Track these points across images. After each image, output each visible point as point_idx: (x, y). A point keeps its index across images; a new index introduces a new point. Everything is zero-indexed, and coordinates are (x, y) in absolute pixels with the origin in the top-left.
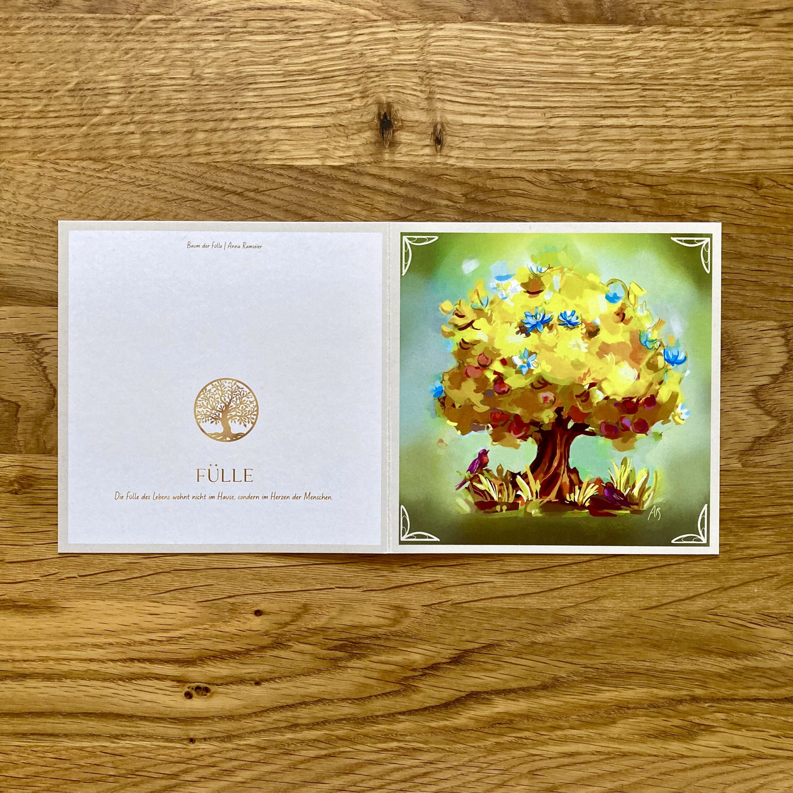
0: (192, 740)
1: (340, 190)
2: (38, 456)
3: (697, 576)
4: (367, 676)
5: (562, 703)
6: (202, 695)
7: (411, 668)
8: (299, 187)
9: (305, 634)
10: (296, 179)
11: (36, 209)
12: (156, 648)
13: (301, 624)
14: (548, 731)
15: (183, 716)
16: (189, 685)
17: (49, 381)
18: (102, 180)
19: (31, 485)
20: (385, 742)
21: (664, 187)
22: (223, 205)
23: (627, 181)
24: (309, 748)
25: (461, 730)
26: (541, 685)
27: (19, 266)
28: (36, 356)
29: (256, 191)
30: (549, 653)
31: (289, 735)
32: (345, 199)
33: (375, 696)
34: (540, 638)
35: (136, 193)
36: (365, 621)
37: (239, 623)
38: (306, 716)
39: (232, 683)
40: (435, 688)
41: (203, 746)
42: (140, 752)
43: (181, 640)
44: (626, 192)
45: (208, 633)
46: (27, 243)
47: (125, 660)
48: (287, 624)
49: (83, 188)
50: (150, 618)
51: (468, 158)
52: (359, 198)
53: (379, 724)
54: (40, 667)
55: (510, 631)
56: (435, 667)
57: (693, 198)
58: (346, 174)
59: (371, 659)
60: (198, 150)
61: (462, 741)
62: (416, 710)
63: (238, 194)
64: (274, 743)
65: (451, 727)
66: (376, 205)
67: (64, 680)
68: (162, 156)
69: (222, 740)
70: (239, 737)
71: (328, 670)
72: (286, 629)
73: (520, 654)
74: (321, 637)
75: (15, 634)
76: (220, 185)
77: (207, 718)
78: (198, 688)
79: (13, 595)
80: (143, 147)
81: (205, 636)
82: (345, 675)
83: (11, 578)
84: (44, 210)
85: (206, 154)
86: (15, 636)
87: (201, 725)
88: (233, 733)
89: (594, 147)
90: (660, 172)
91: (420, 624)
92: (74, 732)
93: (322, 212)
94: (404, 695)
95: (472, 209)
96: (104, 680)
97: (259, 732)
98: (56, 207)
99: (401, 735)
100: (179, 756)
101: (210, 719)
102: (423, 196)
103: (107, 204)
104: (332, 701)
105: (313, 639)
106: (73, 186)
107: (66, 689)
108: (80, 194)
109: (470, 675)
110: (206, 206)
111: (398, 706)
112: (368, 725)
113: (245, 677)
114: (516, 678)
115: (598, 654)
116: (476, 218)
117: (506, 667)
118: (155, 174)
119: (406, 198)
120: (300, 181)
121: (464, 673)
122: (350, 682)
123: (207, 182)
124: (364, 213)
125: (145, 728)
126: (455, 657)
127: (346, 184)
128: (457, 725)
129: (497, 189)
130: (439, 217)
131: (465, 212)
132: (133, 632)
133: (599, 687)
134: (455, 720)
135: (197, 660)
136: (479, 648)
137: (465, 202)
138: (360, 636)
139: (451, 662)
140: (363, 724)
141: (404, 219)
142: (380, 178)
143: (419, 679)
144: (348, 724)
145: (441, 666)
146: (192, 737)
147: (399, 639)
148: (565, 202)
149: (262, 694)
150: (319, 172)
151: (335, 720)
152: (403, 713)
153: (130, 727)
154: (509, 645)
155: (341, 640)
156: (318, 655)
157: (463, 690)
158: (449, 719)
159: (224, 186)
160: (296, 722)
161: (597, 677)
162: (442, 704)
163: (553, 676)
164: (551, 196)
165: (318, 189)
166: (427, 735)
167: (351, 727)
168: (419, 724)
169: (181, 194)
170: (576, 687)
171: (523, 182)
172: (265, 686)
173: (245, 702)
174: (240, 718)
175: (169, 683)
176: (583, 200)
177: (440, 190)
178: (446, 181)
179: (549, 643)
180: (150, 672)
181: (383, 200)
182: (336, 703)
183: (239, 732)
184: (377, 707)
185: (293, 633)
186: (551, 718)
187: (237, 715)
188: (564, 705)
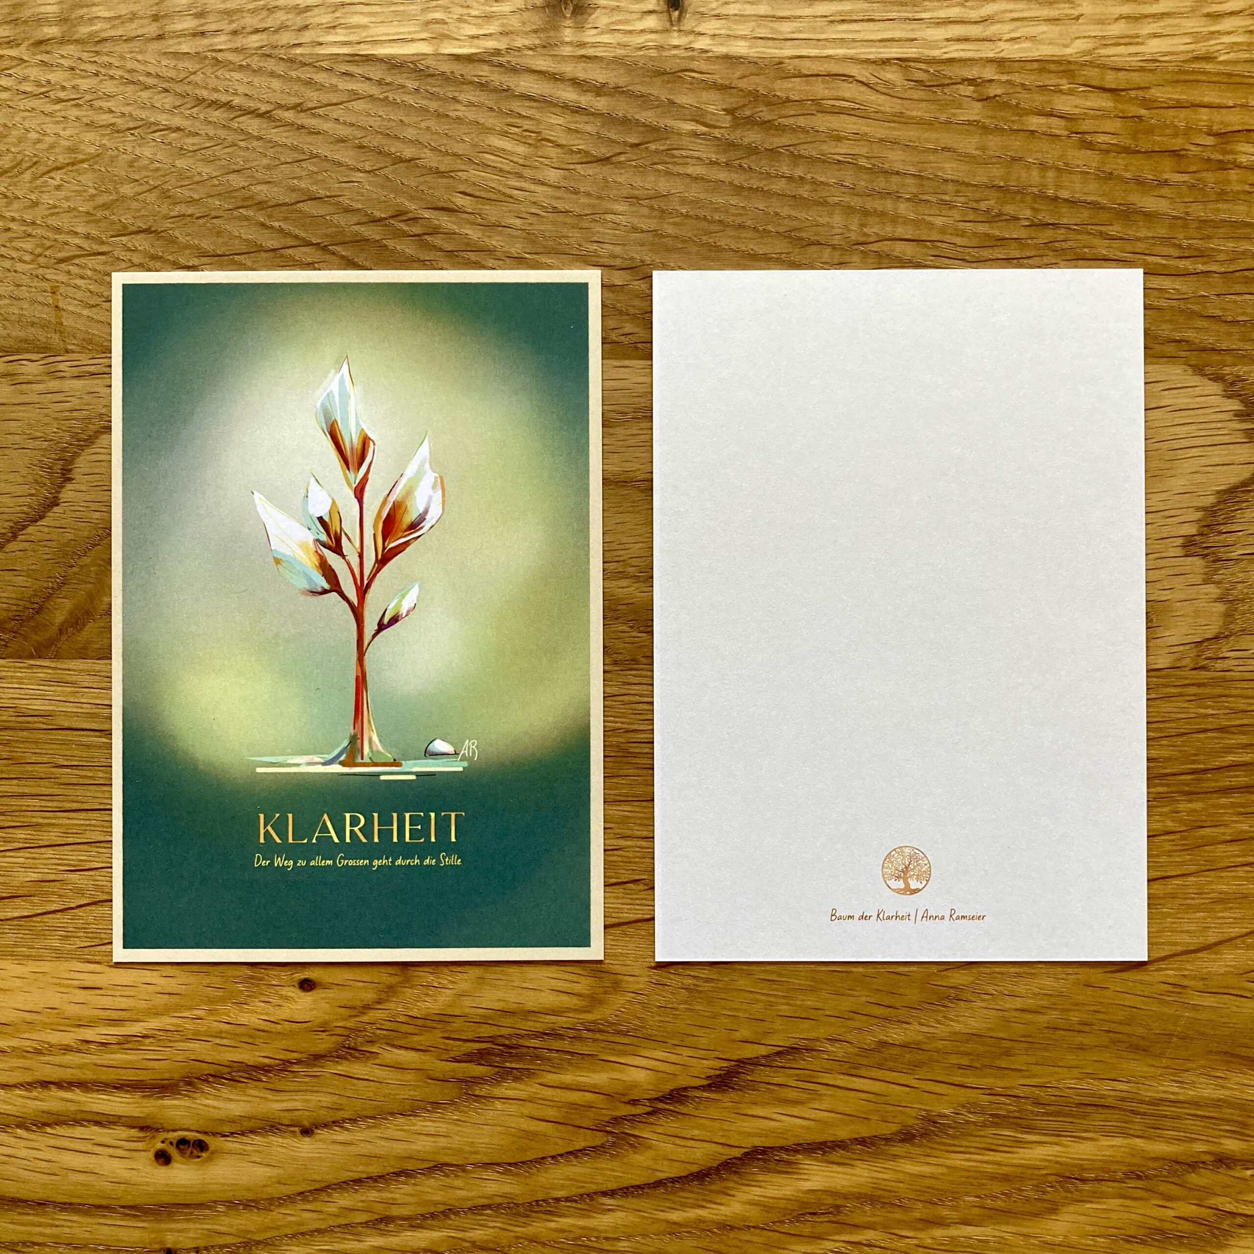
3: (1223, 900)
4: (536, 1115)
5: (945, 1170)
6: (191, 1156)
7: (626, 1099)
8: (387, 97)
9: (405, 1028)
10: (380, 82)
12: (94, 1059)
13: (396, 1007)
14: (915, 1229)
15: (150, 1201)
16: (164, 1135)
21: (1141, 93)
22: (230, 138)
23: (1064, 81)
25: (732, 1228)
26: (899, 1132)
29: (297, 108)
30: (917, 1065)
31: (373, 1241)
32: (482, 121)
33: (553, 1157)
34: (896, 1034)
35: (51, 115)
36: (531, 1001)
37: (267, 1006)
38: (409, 1199)
39: (251, 1132)
40: (678, 1141)
43: (147, 1041)
44: (1064, 104)
45: (202, 1027)
47: (29, 1084)
48: (366, 1008)
50: (82, 995)
51: (736, 37)
52: (510, 120)
53: (560, 1216)
55: (833, 1020)
56: (678, 1096)
57: (1204, 115)
58: (484, 71)
59: (543, 1081)
60: (179, 27)
62: (639, 1187)
63: (261, 115)
65: (713, 1222)
66: (546, 134)
68: (105, 40)
70: (268, 1244)
71: (452, 1103)
72: (365, 1018)
73: (857, 1066)
74: (438, 1034)
76: (224, 98)
77: (200, 1206)
78: (182, 1143)
80: (66, 20)
81: (198, 1032)
82: (490, 1115)
85: (194, 35)
87: (188, 1220)
88: (257, 1238)
89: (996, 14)
90: (1134, 62)
91: (645, 1006)
93: (434, 149)
94: (612, 1155)
95: (746, 141)
97: (312, 1233)
99: (606, 1239)
101: (209, 1208)
102: (644, 114)
104: (461, 1167)
105: (421, 1040)
109: (750, 1112)
110: (196, 140)
111: (600, 1179)
112: (538, 1218)
113: (279, 1119)
114: (848, 1118)
115: (1019, 1067)
116: (754, 157)
117: (825, 1095)
118: (89, 77)
119: (609, 119)
120: (388, 88)
121: (739, 1108)
122: (499, 1129)
123: (197, 92)
124: (521, 149)
125: (70, 1227)
126: (720, 1075)
127: (483, 91)
128: (724, 1218)
129: (797, 99)
130: (678, 157)
131: (732, 145)
132: (45, 1026)
133: (1020, 1136)
134: (722, 1208)
135: (181, 1084)
136: (768, 1056)
137: (731, 127)
138: (519, 1032)
139: (709, 1085)
140: (528, 1216)
141: (604, 161)
142: (554, 77)
143: (644, 1120)
144: (496, 1217)
145: (689, 1094)
146: (169, 1246)
147: (601, 1037)
148: (938, 125)
149: (317, 1155)
150: (428, 67)
151: (469, 1209)
152: (611, 1193)
153: (40, 1225)
154: (830, 1048)
155: (479, 1040)
156: (430, 1072)
157: (736, 1144)
158: (708, 1205)
159: (231, 98)
160: (388, 1213)
161: (1016, 1114)
162: (692, 1174)
163: (923, 1113)
164: (908, 113)
165: (426, 102)
166: (662, 1240)
167: (503, 1223)
168: (646, 1215)
169: (144, 117)
170: (972, 1135)
171: (850, 85)
172: (322, 1137)
173: (281, 1171)
174: (271, 1205)
175: (123, 1132)
176: (975, 121)
177: (679, 102)
178: (691, 84)
179: (915, 1044)
180: (83, 1109)
181: (560, 122)
182: (471, 1172)
183: (268, 1235)
184: (556, 1181)
185: (379, 1026)
186: (921, 1201)
187: (264, 1199)
188: (949, 1175)
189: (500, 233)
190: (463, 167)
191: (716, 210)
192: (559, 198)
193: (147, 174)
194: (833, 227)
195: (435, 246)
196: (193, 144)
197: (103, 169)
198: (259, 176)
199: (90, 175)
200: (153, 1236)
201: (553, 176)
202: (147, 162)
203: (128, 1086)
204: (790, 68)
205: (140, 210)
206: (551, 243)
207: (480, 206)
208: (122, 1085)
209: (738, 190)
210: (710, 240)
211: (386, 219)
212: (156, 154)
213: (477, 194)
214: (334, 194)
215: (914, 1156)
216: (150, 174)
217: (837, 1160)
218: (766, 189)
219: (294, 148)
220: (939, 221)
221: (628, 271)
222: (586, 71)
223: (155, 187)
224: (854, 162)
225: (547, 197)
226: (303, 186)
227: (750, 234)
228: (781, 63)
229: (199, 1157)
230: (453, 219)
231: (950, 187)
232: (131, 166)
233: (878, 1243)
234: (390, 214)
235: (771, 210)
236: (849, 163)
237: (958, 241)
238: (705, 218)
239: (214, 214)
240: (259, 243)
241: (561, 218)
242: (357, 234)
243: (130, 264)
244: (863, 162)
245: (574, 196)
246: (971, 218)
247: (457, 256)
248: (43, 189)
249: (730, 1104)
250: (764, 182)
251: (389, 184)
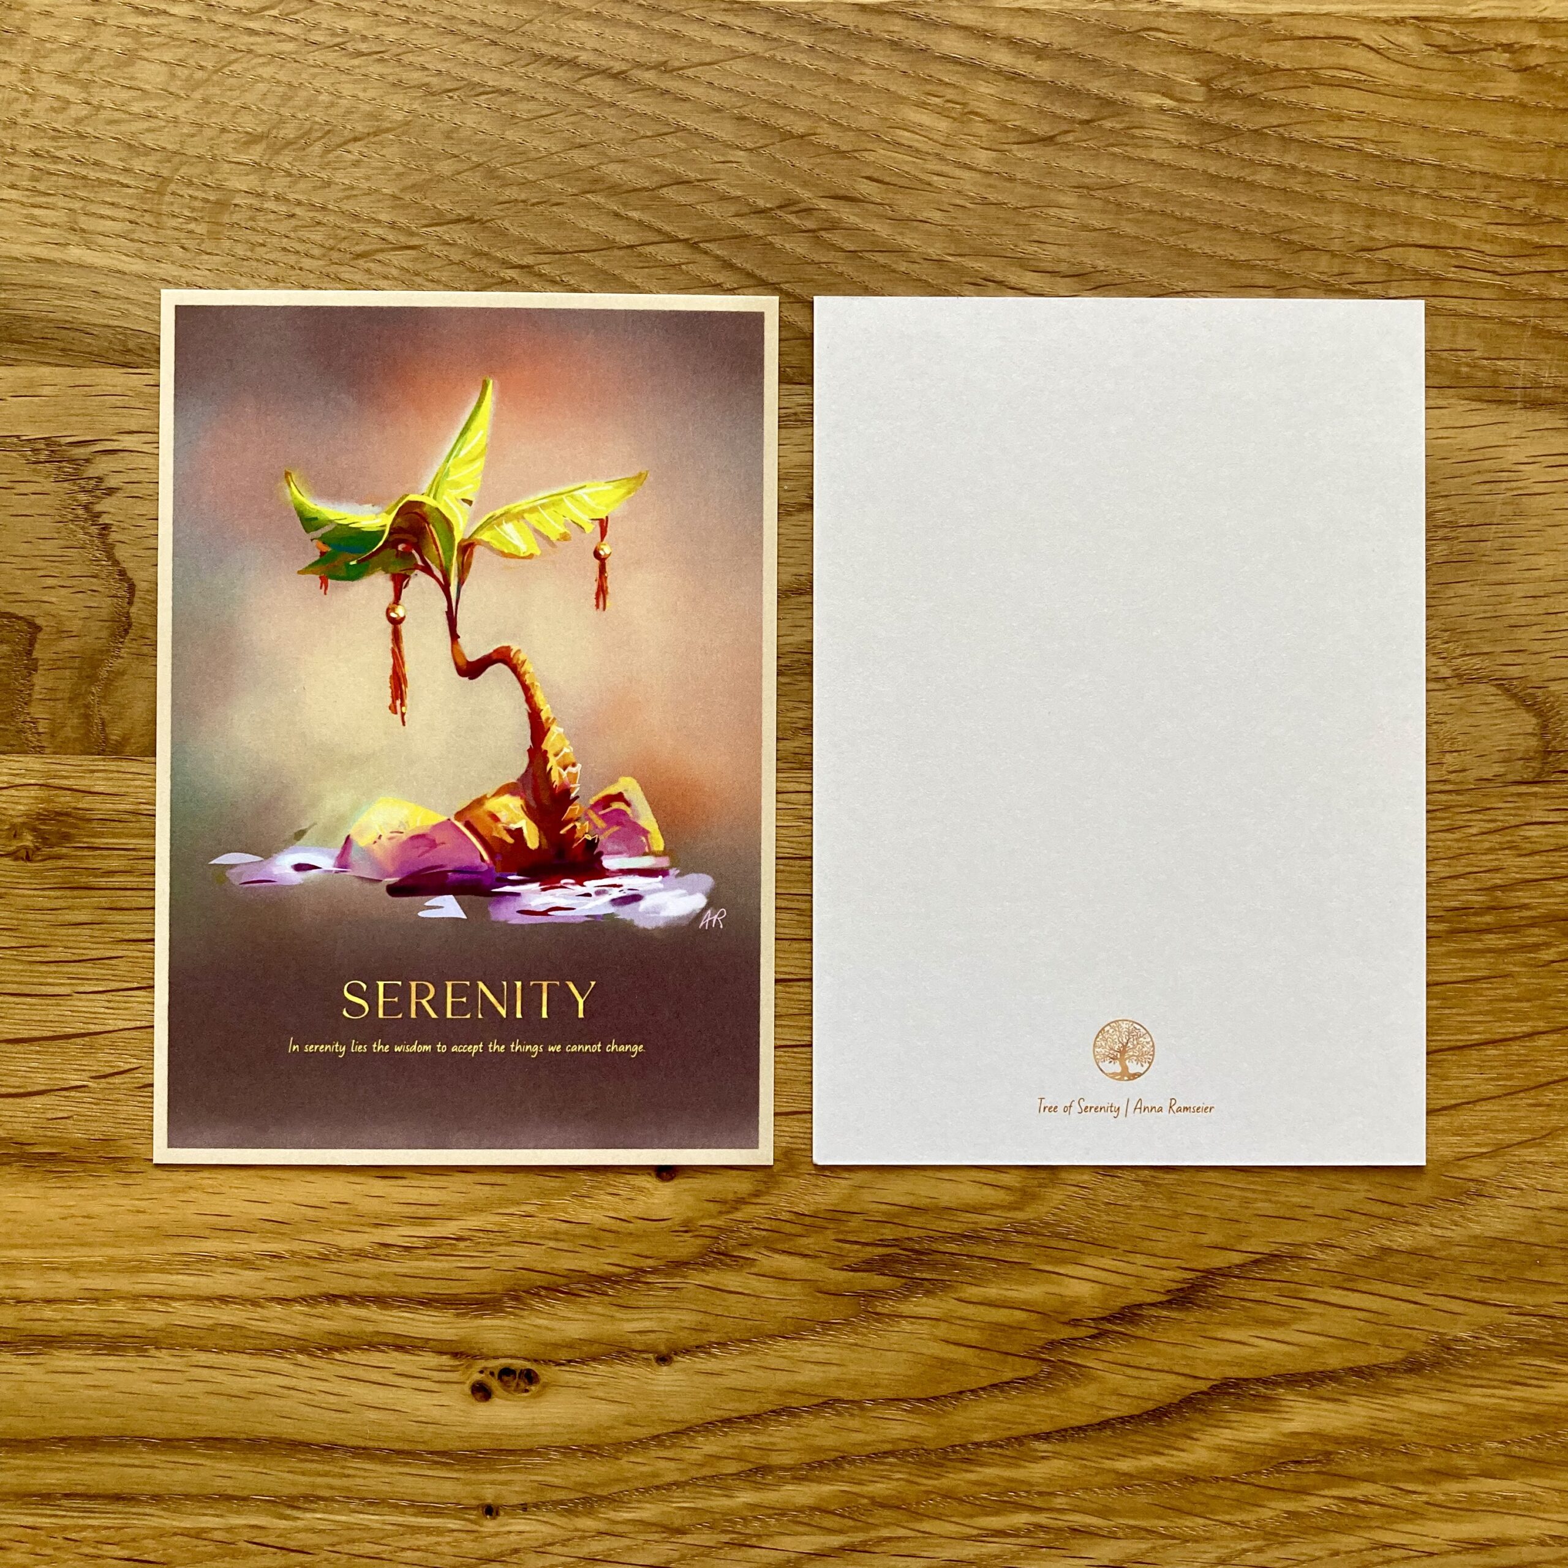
0: (490, 1511)
1: (880, 67)
2: (86, 761)
4: (954, 1337)
5: (1461, 1409)
6: (517, 1389)
7: (1064, 1318)
8: (773, 57)
9: (788, 1228)
10: (764, 37)
11: (84, 111)
12: (395, 1267)
13: (779, 1201)
14: (1423, 1482)
15: (465, 1446)
16: (482, 1364)
17: (116, 563)
18: (258, 39)
19: (66, 837)
20: (997, 1513)
22: (575, 104)
24: (801, 1529)
25: (1196, 1480)
26: (1405, 1360)
27: (39, 260)
28: (83, 498)
29: (663, 68)
30: (1427, 1276)
31: (745, 1497)
32: (893, 88)
33: (972, 1391)
34: (1401, 1238)
35: (347, 72)
37: (616, 1199)
38: (793, 1444)
39: (594, 1359)
40: (1129, 1371)
41: (520, 1524)
42: (352, 1541)
43: (462, 1244)
45: (534, 1228)
46: (61, 202)
47: (312, 1297)
48: (740, 1202)
49: (209, 60)
50: (379, 1186)
52: (929, 87)
53: (981, 1465)
54: (87, 1318)
55: (1324, 1220)
56: (1129, 1314)
58: (897, 27)
59: (962, 1295)
61: (1199, 1509)
62: (1080, 1428)
63: (615, 76)
64: (707, 1517)
65: (1172, 1472)
66: (974, 105)
67: (153, 1352)
69: (569, 1508)
70: (613, 1501)
71: (850, 1323)
73: (1353, 1277)
74: (831, 1235)
75: (24, 1229)
76: (568, 54)
77: (529, 1452)
78: (506, 1373)
79: (17, 1126)
81: (529, 1234)
82: (895, 1338)
83: (13, 1081)
84: (105, 114)
86: (23, 1235)
87: (514, 1470)
88: (599, 1492)
91: (1090, 1202)
92: (178, 1489)
93: (833, 123)
94: (1047, 1389)
95: (1225, 119)
96: (259, 1351)
97: (668, 1486)
98: (137, 108)
99: (1040, 1494)
100: (455, 1551)
101: (539, 1454)
102: (1097, 83)
103: (272, 100)
104: (858, 1404)
105: (809, 1243)
106: (181, 53)
107: (157, 1376)
108: (199, 75)
109: (1221, 1335)
110: (532, 105)
111: (1033, 1419)
112: (955, 1468)
113: (629, 1342)
114: (1341, 1342)
115: (1554, 1280)
116: (1233, 141)
117: (1313, 1314)
118: (396, 24)
119: (1052, 89)
120: (775, 44)
121: (1205, 1331)
122: (904, 1356)
123: (535, 45)
124: (944, 125)
125: (365, 1478)
126: (1182, 1290)
127: (894, 50)
128: (1185, 1467)
129: (1288, 67)
130: (1137, 137)
131: (1206, 125)
132: (335, 1226)
133: (1556, 1366)
134: (1182, 1454)
135: (506, 1299)
136: (1243, 1265)
137: (1206, 101)
138: (932, 1233)
139: (1170, 1302)
140: (941, 1466)
141: (1048, 140)
142: (984, 35)
143: (1087, 1345)
144: (902, 1466)
145: (1145, 1312)
146: (489, 1501)
147: (1035, 1241)
148: (1463, 102)
149: (678, 1389)
150: (826, 19)
151: (868, 1456)
152: (1046, 1437)
153: (326, 1474)
154: (1320, 1255)
155: (882, 1243)
156: (821, 1284)
157: (1203, 1375)
158: (1166, 1451)
159: (577, 54)
160: (764, 1462)
161: (1551, 1340)
162: (1147, 1413)
163: (1435, 1337)
164: (1427, 86)
165: (822, 63)
166: (1109, 1495)
167: (910, 1474)
168: (1088, 1463)
169: (465, 75)
170: (1495, 1365)
171: (1355, 51)
172: (683, 1366)
173: (632, 1409)
174: (617, 1451)
175: (432, 1360)
176: (1511, 97)
177: (1140, 68)
178: (1157, 46)
179: (1426, 1250)
180: (381, 1330)
181: (992, 92)
182: (870, 1410)
183: (616, 1489)
184: (976, 1421)
185: (756, 1225)
186: (1431, 1447)
187: (608, 1445)
188: (1467, 1414)
189: (916, 229)
190: (869, 146)
191: (1186, 205)
192: (990, 186)
193: (468, 147)
194: (1331, 229)
195: (833, 245)
196: (529, 111)
197: (413, 141)
198: (612, 152)
199: (395, 149)
200: (469, 1488)
201: (983, 158)
202: (469, 133)
203: (437, 1301)
204: (1279, 27)
205: (460, 193)
206: (978, 242)
207: (891, 195)
208: (429, 1300)
209: (1213, 180)
210: (1180, 242)
211: (771, 209)
212: (480, 123)
213: (887, 179)
214: (708, 177)
215: (1424, 1391)
216: (474, 148)
217: (1327, 1395)
218: (1249, 179)
219: (657, 119)
220: (1463, 224)
221: (1076, 279)
222: (1025, 28)
223: (479, 165)
224: (1359, 147)
225: (975, 184)
226: (668, 166)
227: (1228, 236)
228: (1270, 22)
229: (527, 1391)
230: (857, 210)
231: (1478, 181)
232: (448, 137)
233: (1375, 1500)
234: (777, 203)
235: (1255, 207)
236: (1352, 148)
237: (1487, 248)
238: (1172, 216)
239: (555, 200)
240: (611, 237)
241: (992, 210)
242: (734, 228)
243: (447, 262)
244: (1370, 148)
245: (1008, 184)
246: (1504, 220)
247: (861, 257)
248: (337, 165)
249: (1195, 1325)
250: (1247, 170)
251: (777, 165)
